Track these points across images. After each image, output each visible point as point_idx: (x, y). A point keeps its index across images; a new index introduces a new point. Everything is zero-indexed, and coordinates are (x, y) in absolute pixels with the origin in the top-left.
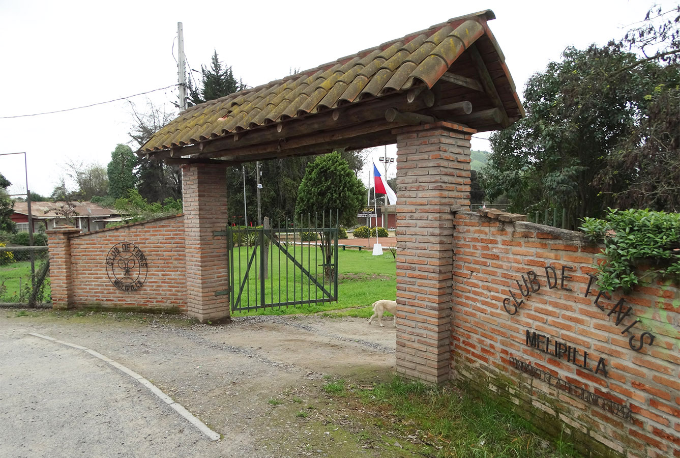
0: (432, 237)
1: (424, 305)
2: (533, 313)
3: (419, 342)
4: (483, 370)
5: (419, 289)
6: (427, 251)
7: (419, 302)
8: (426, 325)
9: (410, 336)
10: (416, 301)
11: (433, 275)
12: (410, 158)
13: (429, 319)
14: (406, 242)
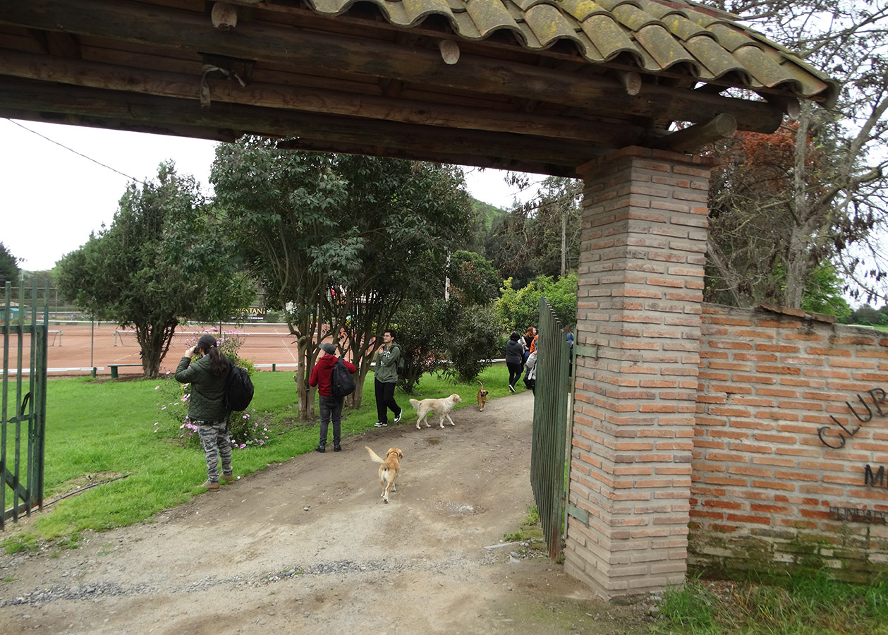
0: (689, 341)
1: (669, 457)
2: (871, 441)
3: (657, 522)
4: (758, 537)
5: (659, 431)
6: (679, 366)
7: (660, 453)
8: (670, 491)
9: (640, 518)
10: (654, 452)
11: (686, 404)
12: (656, 203)
13: (676, 478)
14: (639, 350)
